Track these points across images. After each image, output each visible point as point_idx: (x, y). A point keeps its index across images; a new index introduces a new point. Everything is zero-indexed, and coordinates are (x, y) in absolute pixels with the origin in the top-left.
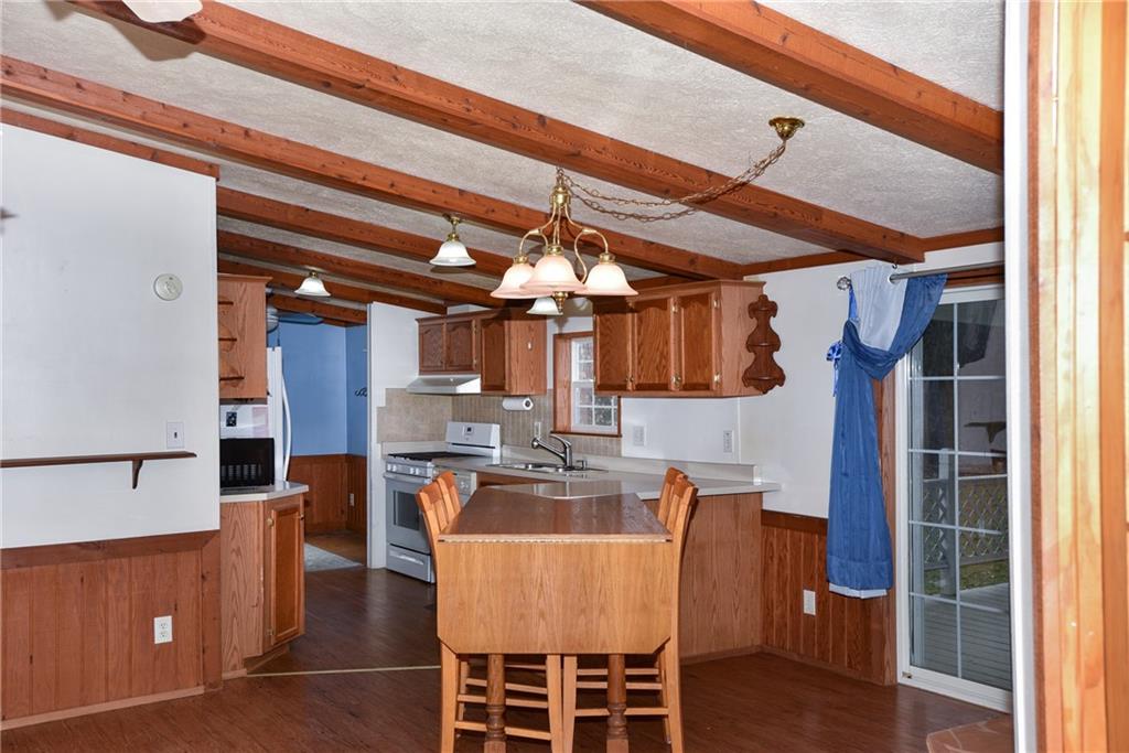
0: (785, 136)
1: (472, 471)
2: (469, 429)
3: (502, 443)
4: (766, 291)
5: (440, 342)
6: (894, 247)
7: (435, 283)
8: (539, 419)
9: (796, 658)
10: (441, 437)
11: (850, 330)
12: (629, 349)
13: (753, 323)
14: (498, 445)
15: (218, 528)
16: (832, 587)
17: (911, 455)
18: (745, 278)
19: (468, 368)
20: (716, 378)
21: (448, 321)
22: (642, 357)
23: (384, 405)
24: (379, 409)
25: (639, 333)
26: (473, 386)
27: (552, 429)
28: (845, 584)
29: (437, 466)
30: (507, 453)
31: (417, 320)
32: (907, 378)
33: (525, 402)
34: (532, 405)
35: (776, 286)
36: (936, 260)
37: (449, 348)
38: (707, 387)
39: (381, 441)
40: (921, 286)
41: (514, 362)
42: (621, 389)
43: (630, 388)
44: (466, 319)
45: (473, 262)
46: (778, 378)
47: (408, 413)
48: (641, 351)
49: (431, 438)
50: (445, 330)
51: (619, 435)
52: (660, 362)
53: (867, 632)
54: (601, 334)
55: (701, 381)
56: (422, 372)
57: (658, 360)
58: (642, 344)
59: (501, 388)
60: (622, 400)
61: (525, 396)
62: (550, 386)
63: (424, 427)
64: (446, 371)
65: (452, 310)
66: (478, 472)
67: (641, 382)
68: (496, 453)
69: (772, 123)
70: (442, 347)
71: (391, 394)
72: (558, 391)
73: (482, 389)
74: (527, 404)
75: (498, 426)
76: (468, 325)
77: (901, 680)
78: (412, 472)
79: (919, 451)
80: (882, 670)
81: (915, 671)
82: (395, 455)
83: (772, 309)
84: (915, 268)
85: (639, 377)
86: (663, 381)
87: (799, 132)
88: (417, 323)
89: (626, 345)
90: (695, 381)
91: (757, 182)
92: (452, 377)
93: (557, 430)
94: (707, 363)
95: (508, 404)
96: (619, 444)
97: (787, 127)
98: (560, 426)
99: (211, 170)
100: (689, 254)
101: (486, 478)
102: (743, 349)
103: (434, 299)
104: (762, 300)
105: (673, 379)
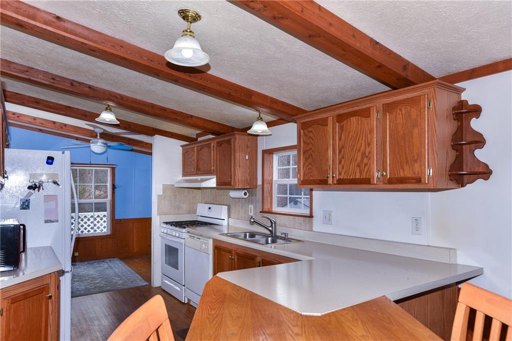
1: (210, 238)
2: (210, 208)
4: (464, 96)
5: (193, 158)
7: (188, 117)
8: (252, 203)
10: (195, 212)
12: (330, 152)
13: (455, 123)
14: (226, 218)
19: (209, 173)
20: (429, 173)
21: (198, 145)
22: (343, 157)
23: (161, 194)
24: (159, 196)
25: (340, 139)
26: (212, 182)
27: (261, 210)
29: (188, 232)
30: (232, 223)
31: (181, 146)
33: (244, 192)
34: (248, 194)
37: (198, 161)
38: (419, 180)
39: (159, 214)
41: (237, 167)
43: (330, 181)
44: (208, 143)
46: (484, 173)
47: (176, 198)
48: (342, 154)
49: (189, 213)
50: (196, 150)
51: (311, 216)
52: (362, 161)
54: (305, 142)
55: (410, 175)
56: (184, 175)
57: (359, 159)
58: (343, 147)
59: (229, 184)
60: (314, 192)
61: (244, 189)
62: (260, 182)
63: (185, 206)
64: (197, 174)
66: (213, 239)
67: (342, 177)
68: (225, 223)
70: (194, 160)
71: (166, 188)
72: (265, 186)
73: (217, 185)
74: (245, 194)
75: (227, 207)
76: (209, 146)
78: (174, 235)
82: (167, 223)
83: (475, 111)
85: (340, 174)
86: (364, 176)
88: (181, 148)
89: (327, 149)
90: (402, 176)
92: (199, 178)
93: (264, 210)
95: (233, 194)
96: (311, 222)
98: (266, 208)
100: (403, 60)
101: (218, 244)
102: (450, 148)
103: (191, 132)
104: (462, 104)
105: (376, 174)
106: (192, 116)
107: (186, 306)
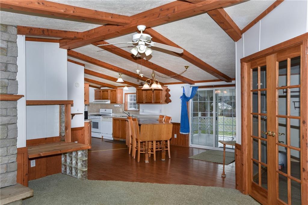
0: (187, 68)
1: (111, 117)
2: (105, 110)
3: (113, 113)
4: (168, 87)
5: (100, 94)
6: (191, 82)
8: (121, 108)
9: (173, 145)
10: (99, 112)
11: (184, 94)
12: (144, 96)
13: (166, 92)
15: (84, 126)
16: (181, 133)
17: (191, 113)
18: (164, 85)
19: (107, 99)
20: (161, 101)
21: (102, 90)
22: (146, 98)
26: (109, 102)
27: (124, 110)
28: (183, 132)
29: (102, 117)
30: (113, 114)
31: (95, 90)
32: (191, 101)
34: (120, 106)
35: (169, 87)
36: (196, 85)
37: (102, 95)
38: (159, 103)
40: (195, 88)
41: (118, 98)
42: (142, 103)
43: (144, 102)
44: (107, 90)
45: (124, 81)
46: (170, 101)
49: (97, 112)
51: (139, 111)
53: (185, 139)
55: (158, 101)
56: (95, 99)
57: (150, 98)
58: (146, 95)
59: (115, 102)
60: (140, 105)
61: (119, 104)
62: (124, 102)
64: (102, 99)
65: (102, 88)
66: (113, 117)
67: (146, 102)
69: (185, 67)
73: (111, 103)
75: (112, 110)
77: (190, 146)
79: (192, 112)
80: (188, 145)
81: (192, 145)
82: (91, 115)
83: (169, 90)
84: (193, 85)
86: (151, 101)
87: (188, 68)
90: (157, 101)
91: (181, 75)
92: (103, 101)
94: (160, 99)
95: (116, 105)
96: (139, 112)
97: (187, 67)
98: (126, 109)
99: (83, 65)
101: (115, 119)
102: (165, 97)
103: (99, 86)
104: (168, 89)
105: (153, 101)
106: (105, 83)
107: (102, 139)
